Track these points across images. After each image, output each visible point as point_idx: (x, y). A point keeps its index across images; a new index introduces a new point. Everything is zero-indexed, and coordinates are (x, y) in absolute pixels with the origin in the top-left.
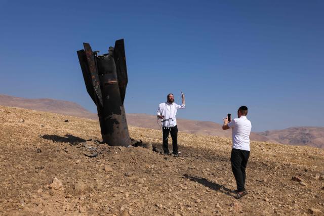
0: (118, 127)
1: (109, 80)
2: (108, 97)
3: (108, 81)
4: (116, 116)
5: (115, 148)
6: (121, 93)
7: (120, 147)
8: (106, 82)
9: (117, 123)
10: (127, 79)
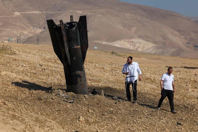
0: (81, 80)
1: (75, 45)
2: (74, 58)
3: (74, 47)
4: (79, 72)
5: (82, 96)
6: (82, 54)
7: (85, 95)
8: (73, 48)
9: (80, 77)
10: (88, 45)
